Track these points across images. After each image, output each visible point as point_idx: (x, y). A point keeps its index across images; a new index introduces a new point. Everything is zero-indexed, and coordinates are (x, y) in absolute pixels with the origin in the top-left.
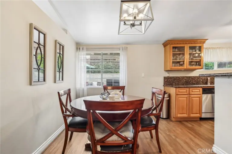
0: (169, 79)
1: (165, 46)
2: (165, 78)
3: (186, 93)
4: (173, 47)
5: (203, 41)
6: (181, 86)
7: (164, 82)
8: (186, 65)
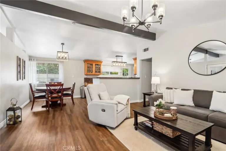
0: (87, 79)
1: (84, 62)
2: (85, 78)
4: (88, 64)
5: (101, 62)
7: (84, 80)
8: (94, 73)
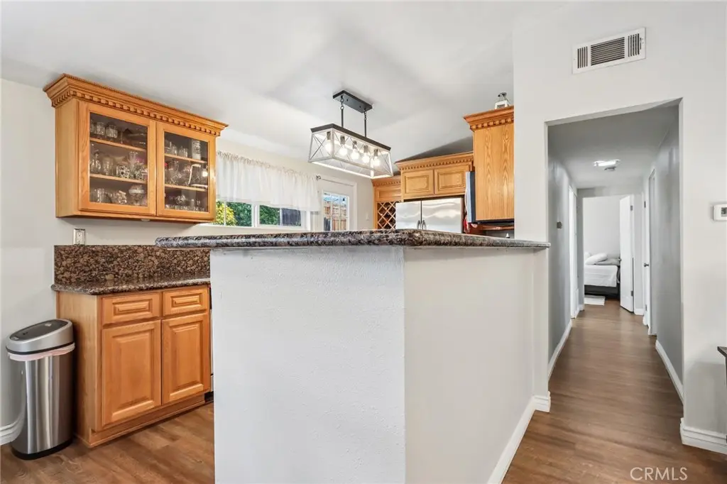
0: (86, 257)
1: (58, 102)
2: (61, 252)
3: (148, 314)
5: (214, 128)
6: (125, 287)
7: (56, 270)
8: (154, 204)
